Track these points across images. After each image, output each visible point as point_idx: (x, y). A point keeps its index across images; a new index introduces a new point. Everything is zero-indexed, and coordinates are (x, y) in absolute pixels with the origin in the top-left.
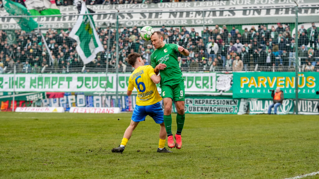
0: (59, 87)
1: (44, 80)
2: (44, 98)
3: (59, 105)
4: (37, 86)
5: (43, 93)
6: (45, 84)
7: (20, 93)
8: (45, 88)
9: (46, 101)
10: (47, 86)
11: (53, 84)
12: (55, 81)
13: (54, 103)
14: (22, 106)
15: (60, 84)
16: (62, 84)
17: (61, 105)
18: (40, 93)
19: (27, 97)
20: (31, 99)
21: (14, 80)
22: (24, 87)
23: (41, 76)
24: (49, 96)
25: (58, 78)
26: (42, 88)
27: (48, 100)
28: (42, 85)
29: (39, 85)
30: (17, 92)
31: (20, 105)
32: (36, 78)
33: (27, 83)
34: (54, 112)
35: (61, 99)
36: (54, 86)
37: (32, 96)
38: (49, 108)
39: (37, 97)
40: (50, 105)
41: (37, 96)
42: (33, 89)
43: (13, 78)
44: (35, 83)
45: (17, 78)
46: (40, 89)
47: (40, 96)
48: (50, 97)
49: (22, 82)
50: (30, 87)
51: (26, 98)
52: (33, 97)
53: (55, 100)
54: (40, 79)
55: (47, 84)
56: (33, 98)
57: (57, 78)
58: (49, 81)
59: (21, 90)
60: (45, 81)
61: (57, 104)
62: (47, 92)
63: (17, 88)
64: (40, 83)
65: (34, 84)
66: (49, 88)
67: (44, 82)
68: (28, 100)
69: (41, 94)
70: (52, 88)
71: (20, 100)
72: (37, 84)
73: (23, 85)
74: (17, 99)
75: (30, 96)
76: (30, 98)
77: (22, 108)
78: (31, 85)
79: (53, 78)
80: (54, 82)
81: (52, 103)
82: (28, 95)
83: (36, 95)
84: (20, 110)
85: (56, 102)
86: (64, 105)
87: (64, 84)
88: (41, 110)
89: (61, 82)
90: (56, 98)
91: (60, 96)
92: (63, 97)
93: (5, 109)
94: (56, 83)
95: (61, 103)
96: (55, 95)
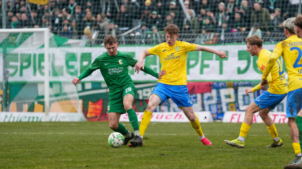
0: (202, 72)
3: (203, 109)
11: (189, 67)
12: (193, 60)
15: (203, 66)
16: (207, 66)
17: (207, 108)
19: (140, 92)
35: (206, 95)
36: (191, 70)
37: (148, 90)
44: (155, 64)
51: (138, 95)
53: (195, 98)
57: (197, 53)
61: (198, 105)
68: (141, 98)
75: (145, 90)
76: (145, 95)
80: (192, 62)
82: (142, 89)
84: (125, 118)
85: (196, 101)
86: (212, 107)
87: (211, 65)
88: (166, 118)
89: (206, 62)
90: (196, 93)
91: (204, 89)
92: (210, 92)
93: (96, 117)
94: (196, 64)
95: (206, 103)
96: (193, 88)
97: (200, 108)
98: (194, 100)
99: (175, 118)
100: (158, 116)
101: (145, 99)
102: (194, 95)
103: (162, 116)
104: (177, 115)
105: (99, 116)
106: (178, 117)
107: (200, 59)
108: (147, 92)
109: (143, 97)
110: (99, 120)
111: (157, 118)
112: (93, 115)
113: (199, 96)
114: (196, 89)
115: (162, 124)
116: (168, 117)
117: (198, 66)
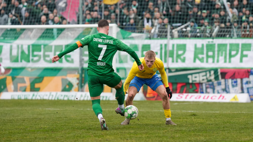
0: (241, 61)
1: (216, 49)
2: (216, 78)
3: (243, 92)
4: (205, 60)
5: (216, 71)
6: (218, 57)
7: (177, 70)
8: (218, 61)
9: (219, 84)
10: (221, 58)
11: (231, 56)
12: (234, 50)
13: (233, 86)
14: (181, 92)
15: (243, 56)
16: (246, 56)
17: (245, 91)
18: (210, 70)
19: (190, 77)
20: (195, 81)
21: (167, 49)
22: (184, 61)
23: (212, 42)
24: (224, 74)
25: (240, 46)
26: (213, 62)
27: (223, 81)
28: (213, 57)
29: (208, 56)
30: (173, 69)
31: (178, 91)
32: (203, 45)
33: (189, 55)
34: (234, 101)
35: (245, 80)
36: (233, 59)
37: (197, 75)
38: (225, 94)
39: (205, 78)
40: (227, 89)
41: (206, 75)
42: (198, 64)
43: (166, 45)
44: (202, 53)
45: (173, 45)
46: (210, 64)
47: (210, 76)
48: (227, 76)
49: (180, 52)
50: (195, 61)
51: (188, 79)
52: (199, 76)
53: (236, 82)
54: (210, 47)
55: (222, 56)
56: (198, 78)
57: (238, 45)
58: (226, 51)
59: (180, 65)
60: (219, 51)
61: (238, 88)
62: (221, 69)
63: (173, 62)
64: (210, 53)
65: (200, 56)
66: (225, 62)
67: (216, 53)
68: (190, 81)
69: (212, 72)
70: (230, 62)
71: (178, 81)
72: (205, 56)
73: (182, 57)
74: (173, 81)
75: (194, 75)
76: (194, 79)
77: (181, 95)
78: (196, 57)
79: (231, 45)
80: (233, 53)
81: (230, 86)
82: (191, 74)
83: (204, 74)
84: (177, 98)
85: (237, 84)
86: (249, 90)
87: (249, 56)
88: (212, 98)
89: (245, 53)
90: (236, 78)
91: (243, 75)
92: (248, 77)
93: (154, 97)
94: (237, 54)
95: (245, 86)
96: (234, 74)
97: (240, 91)
98: (235, 84)
99: (219, 98)
100: (205, 97)
101: (194, 82)
102: (235, 80)
103: (208, 97)
104: (221, 96)
105: (156, 96)
106: (221, 97)
107: (240, 50)
108: (196, 77)
109: (193, 81)
110: (156, 99)
111: (204, 98)
112: (152, 95)
113: (239, 80)
114: (236, 74)
115: (208, 103)
116: (213, 98)
117: (239, 56)
